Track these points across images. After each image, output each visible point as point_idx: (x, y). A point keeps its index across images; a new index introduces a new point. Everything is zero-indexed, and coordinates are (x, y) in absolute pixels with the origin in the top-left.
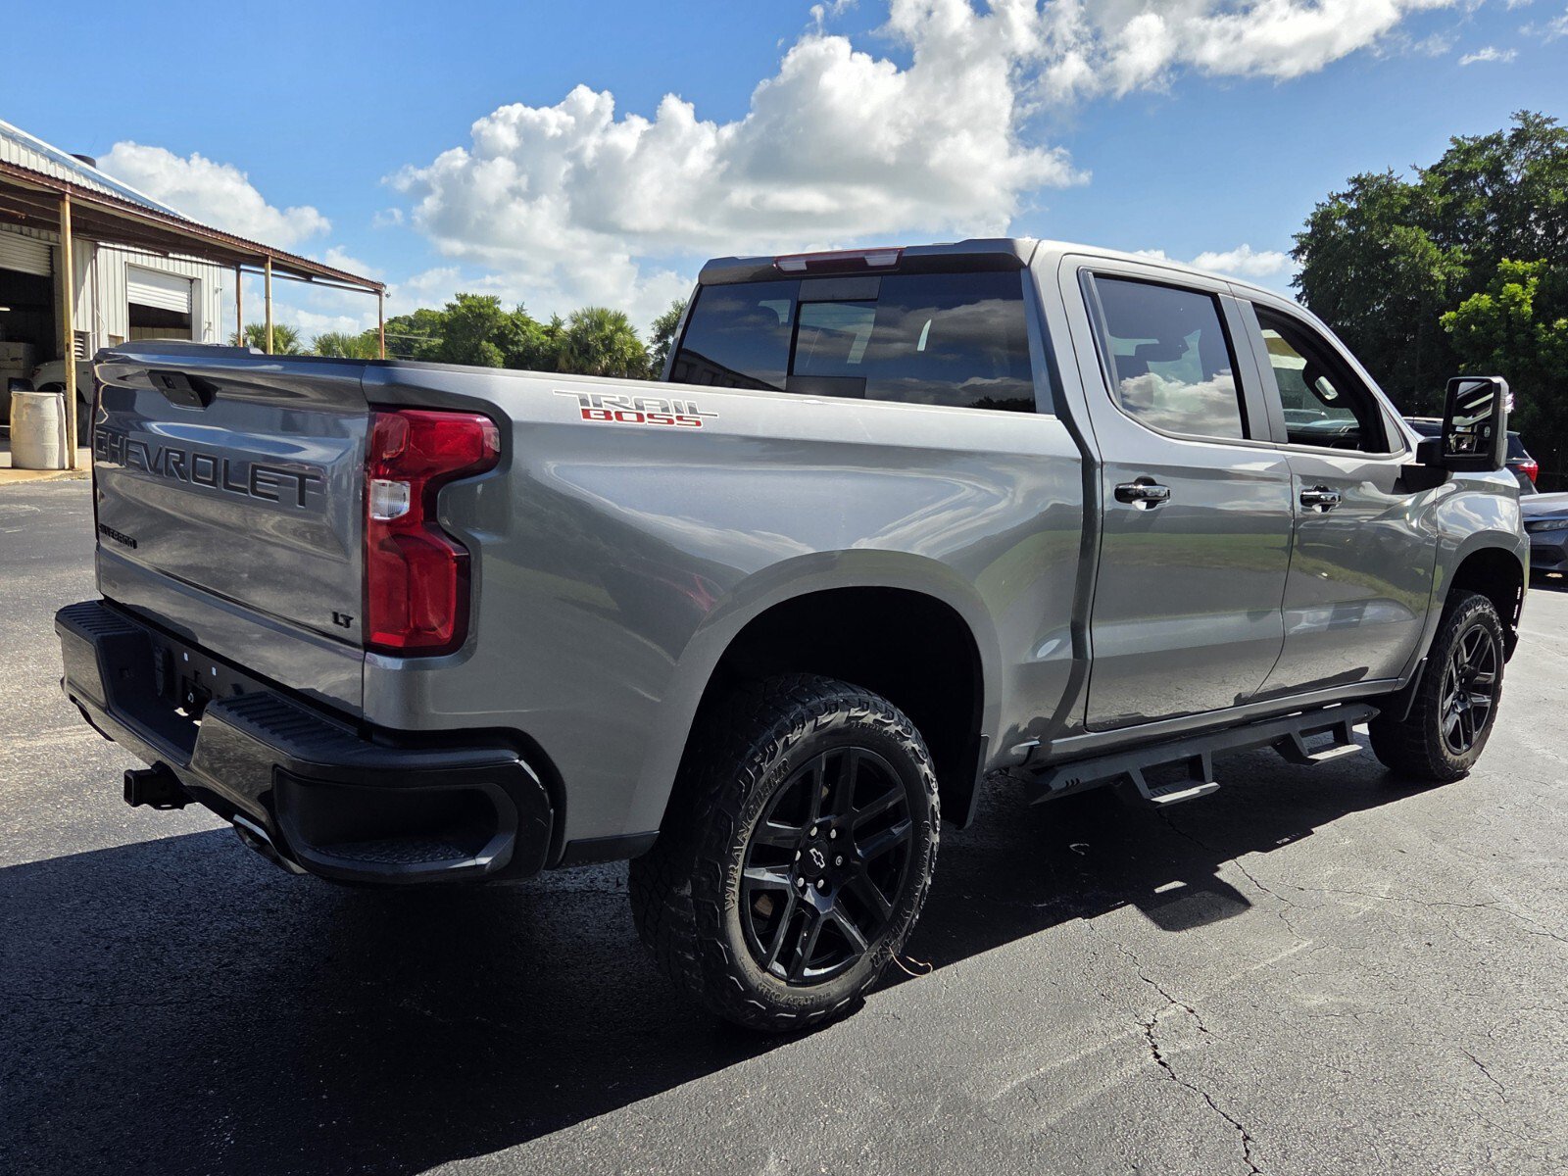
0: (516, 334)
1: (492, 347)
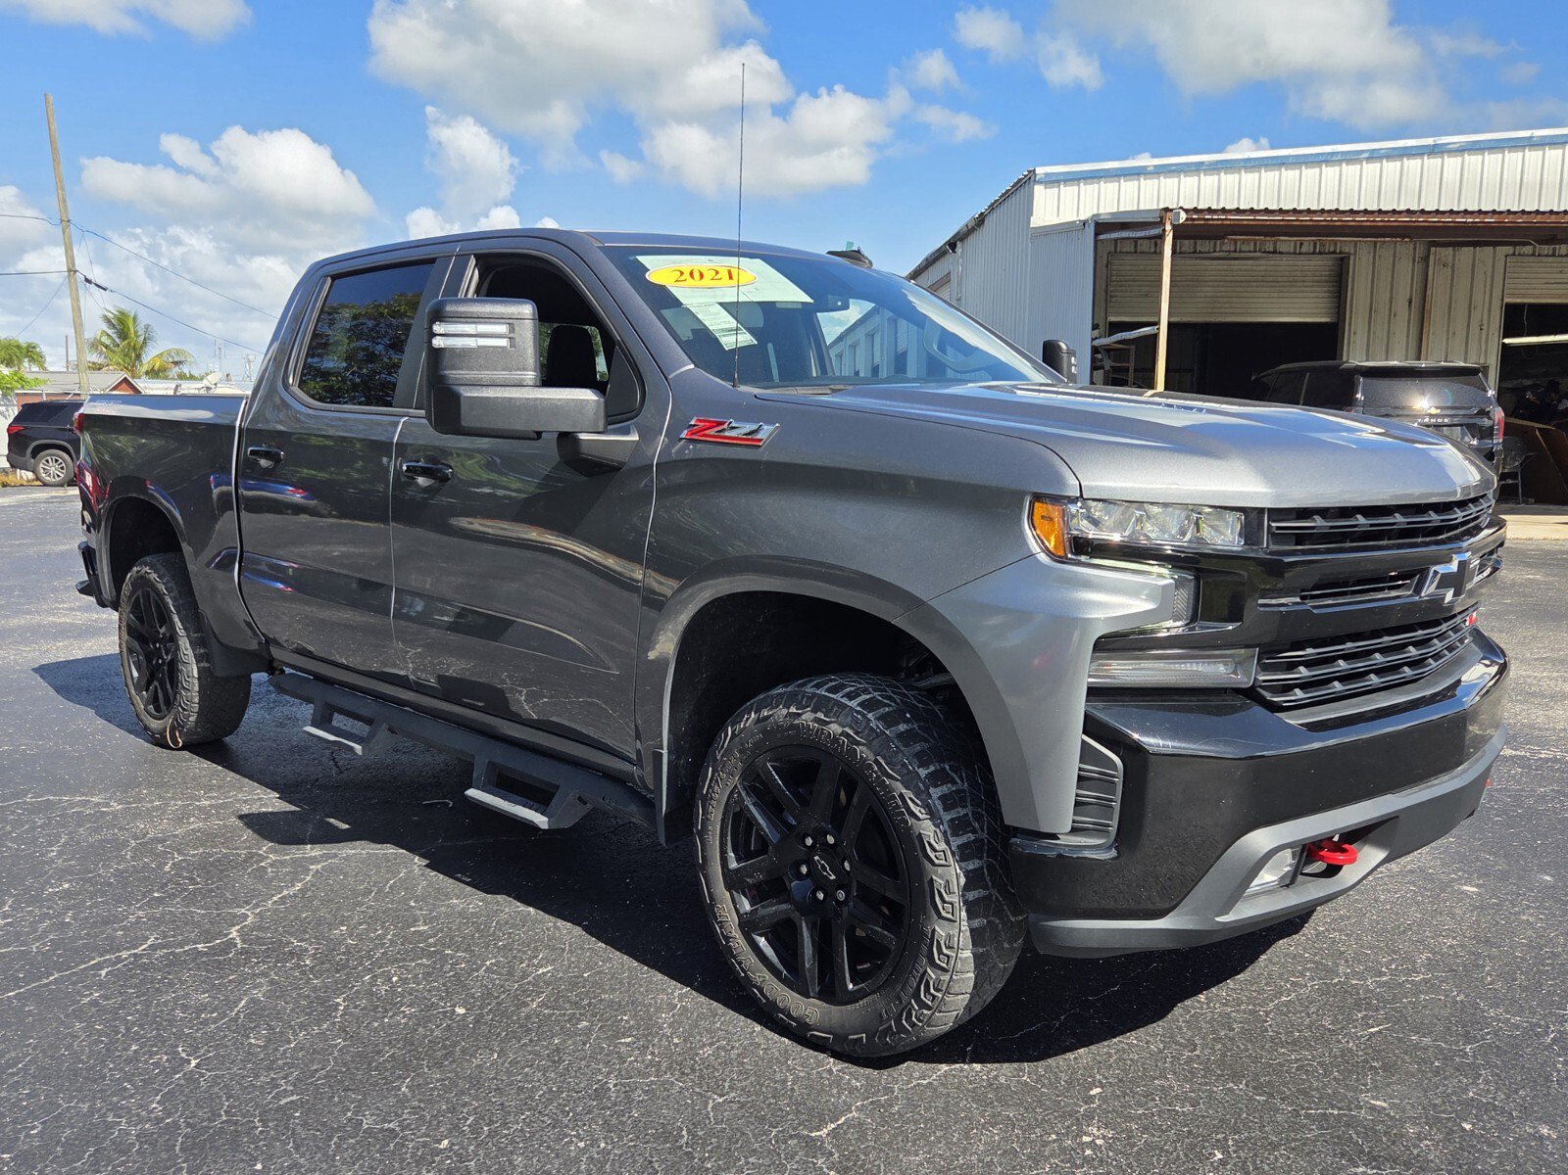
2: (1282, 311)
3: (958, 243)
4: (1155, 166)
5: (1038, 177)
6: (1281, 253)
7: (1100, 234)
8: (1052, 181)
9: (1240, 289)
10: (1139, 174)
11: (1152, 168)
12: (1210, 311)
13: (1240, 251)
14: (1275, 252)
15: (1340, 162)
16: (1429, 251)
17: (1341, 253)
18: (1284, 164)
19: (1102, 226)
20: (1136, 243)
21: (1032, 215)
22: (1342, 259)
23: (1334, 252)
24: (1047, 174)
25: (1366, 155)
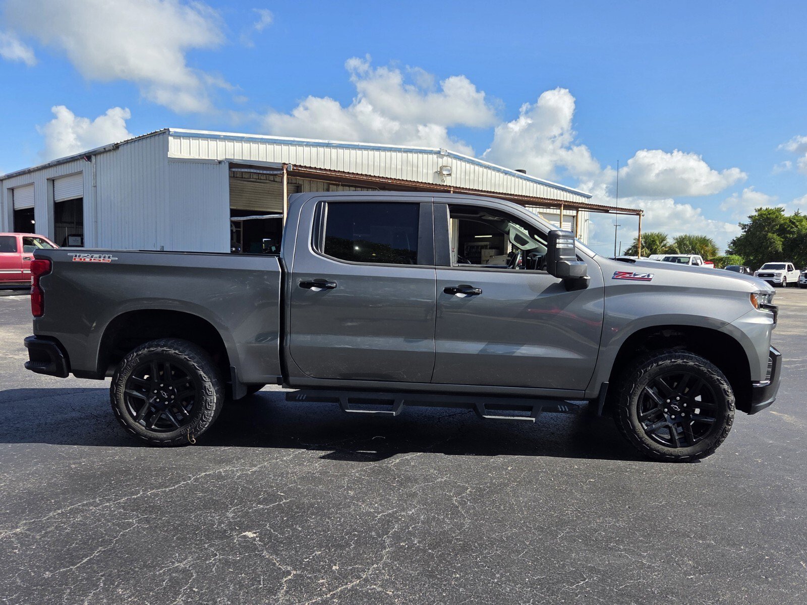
0: (792, 228)
1: (775, 236)
2: (276, 207)
3: (93, 156)
4: (224, 136)
5: (171, 133)
6: (276, 182)
7: (233, 168)
8: (178, 136)
9: (260, 196)
10: (216, 138)
11: (222, 137)
12: (248, 205)
13: (261, 179)
14: (274, 181)
15: (295, 145)
16: (329, 187)
17: (298, 184)
18: (275, 143)
19: (232, 165)
20: (242, 173)
21: (168, 151)
22: (298, 187)
23: (296, 183)
24: (175, 132)
25: (305, 143)
